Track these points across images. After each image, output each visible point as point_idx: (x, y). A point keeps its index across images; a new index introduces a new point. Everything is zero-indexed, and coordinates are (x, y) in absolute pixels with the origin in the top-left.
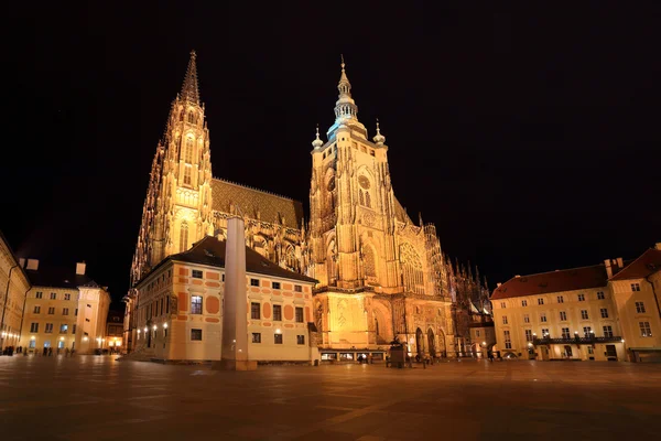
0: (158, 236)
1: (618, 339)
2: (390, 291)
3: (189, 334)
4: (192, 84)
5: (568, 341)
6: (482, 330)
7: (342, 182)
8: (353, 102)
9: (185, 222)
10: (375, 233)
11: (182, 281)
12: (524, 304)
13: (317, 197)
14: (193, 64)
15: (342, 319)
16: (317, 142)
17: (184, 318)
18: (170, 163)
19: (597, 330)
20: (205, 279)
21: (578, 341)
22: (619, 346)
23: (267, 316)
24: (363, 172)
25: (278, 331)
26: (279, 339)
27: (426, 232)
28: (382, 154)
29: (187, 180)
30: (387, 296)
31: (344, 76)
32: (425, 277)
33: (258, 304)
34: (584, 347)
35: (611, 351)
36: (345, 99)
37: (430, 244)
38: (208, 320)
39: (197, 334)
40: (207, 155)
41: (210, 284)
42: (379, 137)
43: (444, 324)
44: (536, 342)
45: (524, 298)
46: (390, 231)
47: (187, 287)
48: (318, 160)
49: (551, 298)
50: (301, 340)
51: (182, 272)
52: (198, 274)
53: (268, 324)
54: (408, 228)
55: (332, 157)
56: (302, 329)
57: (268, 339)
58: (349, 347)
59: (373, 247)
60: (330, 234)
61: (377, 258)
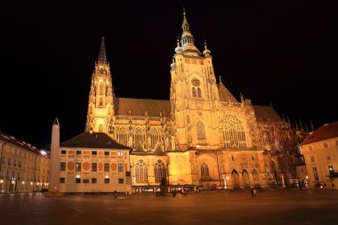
2: (216, 148)
4: (103, 54)
8: (190, 34)
9: (101, 125)
10: (204, 113)
12: (326, 146)
14: (103, 44)
15: (180, 167)
18: (92, 97)
20: (67, 154)
23: (100, 169)
24: (194, 76)
25: (107, 177)
26: (107, 181)
27: (245, 105)
28: (208, 62)
30: (213, 151)
31: (185, 21)
32: (247, 135)
33: (96, 164)
36: (186, 34)
38: (68, 173)
39: (62, 180)
41: (69, 156)
42: (206, 51)
43: (257, 166)
45: (325, 142)
50: (121, 181)
52: (64, 152)
53: (100, 174)
54: (230, 105)
57: (100, 180)
58: (184, 184)
59: (203, 121)
61: (206, 128)
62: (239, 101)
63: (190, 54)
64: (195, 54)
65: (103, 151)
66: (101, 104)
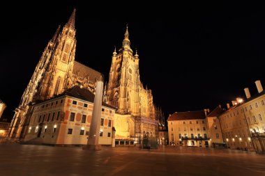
0: (47, 82)
1: (209, 139)
3: (67, 131)
4: (72, 22)
5: (193, 139)
6: (163, 133)
7: (123, 70)
9: (60, 77)
10: (132, 91)
11: (68, 105)
13: (112, 74)
14: (74, 14)
16: (115, 53)
17: (66, 123)
19: (202, 135)
20: (77, 105)
21: (196, 139)
22: (209, 142)
24: (130, 67)
25: (102, 131)
26: (101, 134)
28: (137, 61)
29: (64, 59)
30: (134, 116)
31: (127, 31)
34: (198, 142)
35: (207, 143)
36: (127, 39)
37: (149, 97)
39: (70, 131)
40: (74, 50)
41: (79, 108)
42: (137, 55)
44: (183, 139)
46: (137, 91)
47: (70, 108)
48: (114, 60)
49: (188, 122)
51: (69, 101)
52: (75, 103)
54: (142, 90)
55: (120, 59)
56: (110, 130)
60: (116, 89)
61: (132, 101)
64: (131, 54)
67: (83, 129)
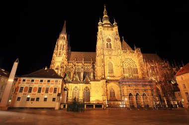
4: (64, 29)
8: (107, 16)
10: (112, 57)
11: (19, 83)
14: (65, 24)
17: (17, 94)
23: (43, 92)
24: (108, 37)
25: (46, 97)
26: (45, 99)
27: (137, 52)
31: (105, 10)
33: (41, 88)
36: (105, 16)
37: (138, 56)
38: (24, 94)
39: (19, 99)
41: (27, 83)
42: (115, 23)
47: (20, 85)
50: (54, 99)
51: (20, 80)
52: (24, 80)
53: (43, 95)
54: (128, 52)
56: (55, 95)
57: (41, 99)
59: (112, 62)
61: (114, 66)
62: (134, 50)
63: (106, 25)
64: (109, 26)
65: (47, 79)
66: (60, 54)
67: (28, 96)
